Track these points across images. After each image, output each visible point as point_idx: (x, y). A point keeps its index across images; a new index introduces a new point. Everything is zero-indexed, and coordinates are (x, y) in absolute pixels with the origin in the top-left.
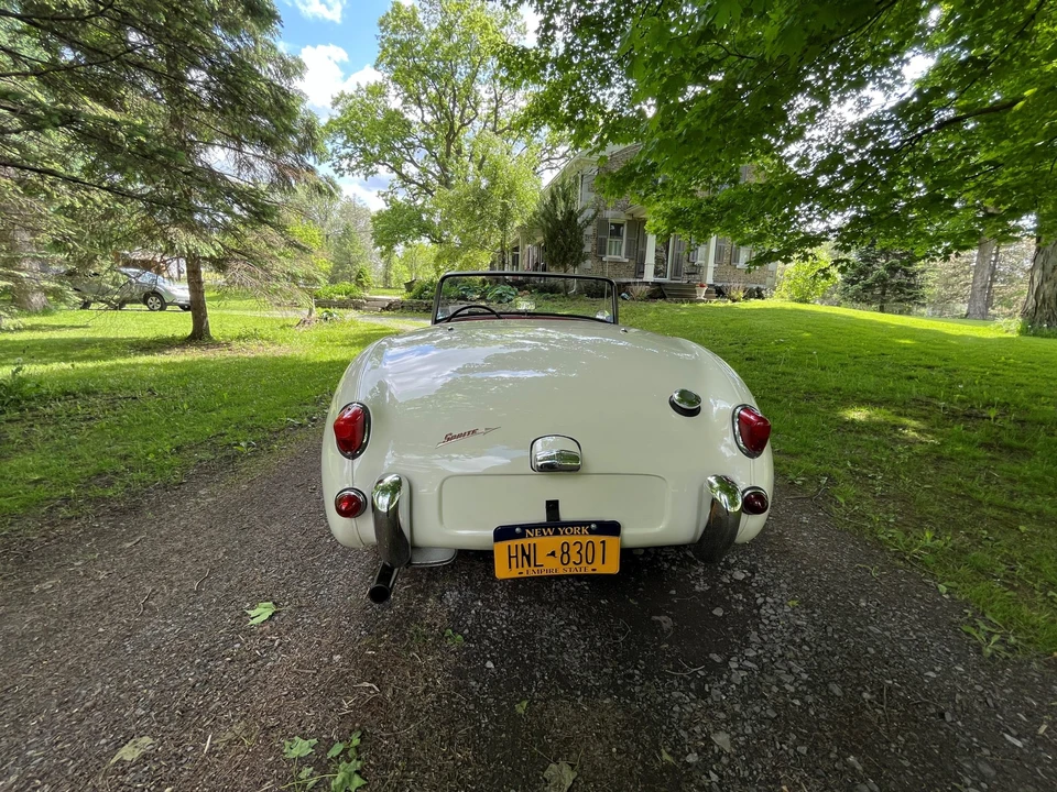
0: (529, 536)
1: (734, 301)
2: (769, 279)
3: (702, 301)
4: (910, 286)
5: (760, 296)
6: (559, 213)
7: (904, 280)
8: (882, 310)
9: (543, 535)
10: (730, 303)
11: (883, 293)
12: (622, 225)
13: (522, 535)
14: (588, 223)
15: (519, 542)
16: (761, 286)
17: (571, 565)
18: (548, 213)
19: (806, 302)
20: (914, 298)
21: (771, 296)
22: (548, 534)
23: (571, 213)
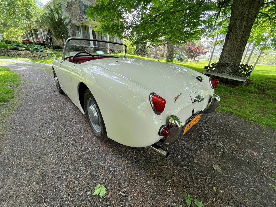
1: (116, 54)
2: (122, 48)
3: (109, 53)
4: (145, 51)
5: (121, 53)
6: (56, 18)
7: (144, 50)
8: (141, 56)
10: (115, 54)
11: (141, 53)
12: (80, 27)
14: (68, 24)
16: (120, 50)
18: (51, 18)
19: (130, 54)
20: (146, 54)
21: (123, 53)
23: (61, 19)
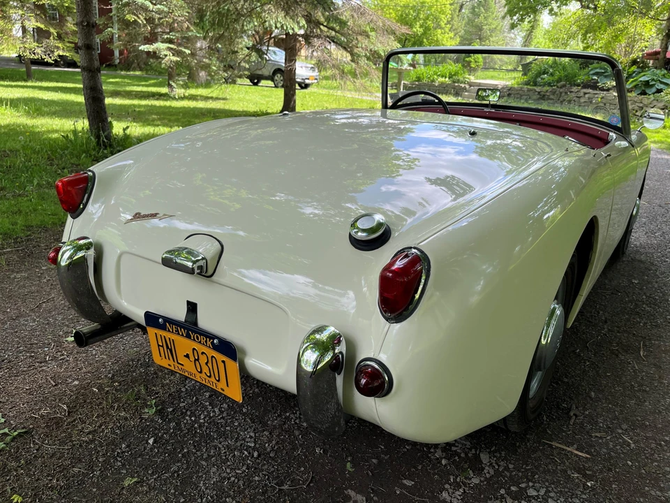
0: (169, 331)
9: (179, 334)
13: (163, 327)
15: (160, 332)
17: (203, 375)
22: (182, 335)
